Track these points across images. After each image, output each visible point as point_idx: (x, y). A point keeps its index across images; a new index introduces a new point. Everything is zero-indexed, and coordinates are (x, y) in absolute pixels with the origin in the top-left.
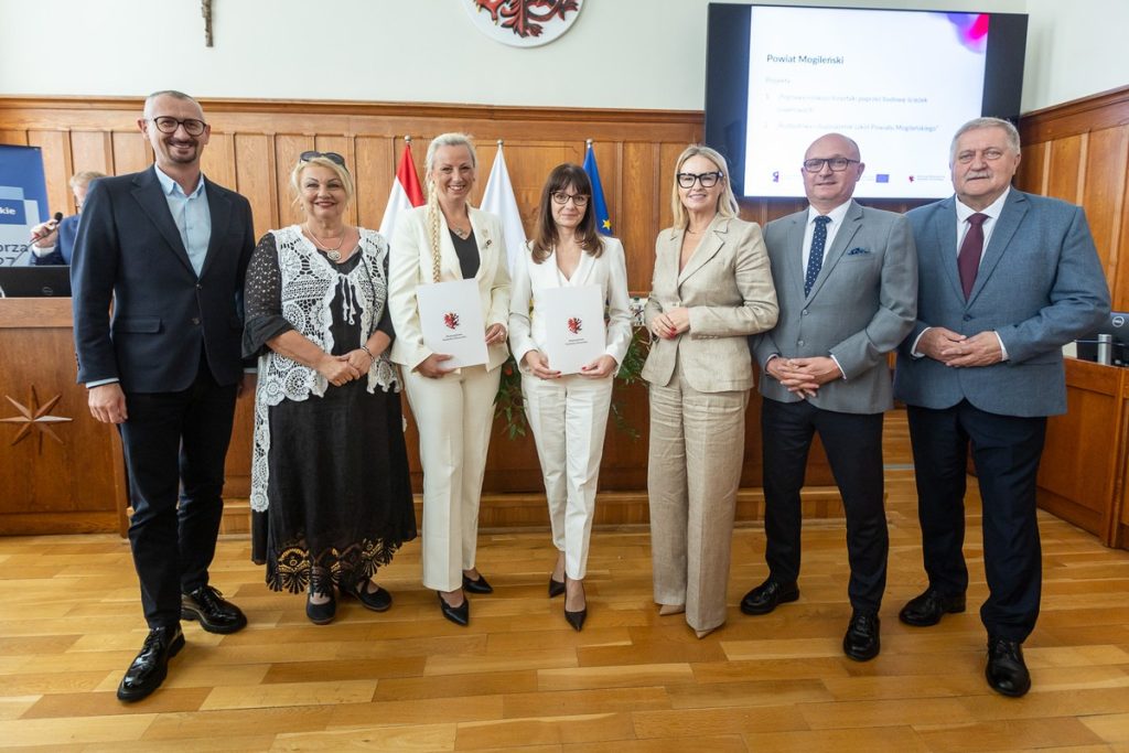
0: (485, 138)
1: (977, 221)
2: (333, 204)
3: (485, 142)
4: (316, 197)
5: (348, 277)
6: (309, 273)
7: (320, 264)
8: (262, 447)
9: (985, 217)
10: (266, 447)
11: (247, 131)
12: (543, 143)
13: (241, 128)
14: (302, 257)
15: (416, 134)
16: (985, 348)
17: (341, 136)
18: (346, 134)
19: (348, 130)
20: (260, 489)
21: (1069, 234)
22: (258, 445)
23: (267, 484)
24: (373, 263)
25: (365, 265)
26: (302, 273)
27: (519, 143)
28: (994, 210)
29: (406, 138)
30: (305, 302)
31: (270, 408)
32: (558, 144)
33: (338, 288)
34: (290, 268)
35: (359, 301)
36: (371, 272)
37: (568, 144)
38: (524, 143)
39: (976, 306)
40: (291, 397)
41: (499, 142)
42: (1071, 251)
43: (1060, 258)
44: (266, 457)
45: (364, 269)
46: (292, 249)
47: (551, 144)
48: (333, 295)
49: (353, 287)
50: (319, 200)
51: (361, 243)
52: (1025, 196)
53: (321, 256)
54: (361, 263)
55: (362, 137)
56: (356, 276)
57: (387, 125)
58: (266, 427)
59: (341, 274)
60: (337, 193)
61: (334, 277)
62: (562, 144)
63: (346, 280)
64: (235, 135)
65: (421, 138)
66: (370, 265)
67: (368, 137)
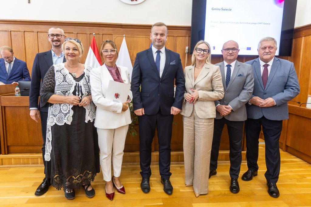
0: (119, 34)
1: (266, 66)
2: (74, 56)
3: (119, 36)
4: (69, 53)
5: (79, 83)
6: (65, 81)
7: (70, 78)
8: (49, 139)
9: (268, 65)
10: (51, 140)
11: (42, 31)
12: (138, 36)
13: (39, 30)
14: (64, 75)
15: (97, 33)
16: (270, 102)
17: (72, 33)
18: (74, 32)
19: (75, 31)
20: (48, 153)
21: (291, 70)
22: (48, 139)
23: (51, 152)
24: (89, 78)
25: (86, 79)
26: (63, 81)
27: (130, 36)
28: (270, 63)
29: (94, 34)
30: (64, 92)
31: (52, 127)
32: (143, 36)
33: (75, 87)
34: (59, 79)
35: (83, 91)
36: (87, 81)
37: (147, 36)
38: (132, 36)
39: (267, 90)
40: (58, 124)
41: (124, 35)
42: (291, 75)
43: (289, 77)
44: (50, 142)
45: (85, 80)
46: (61, 72)
47: (141, 36)
48: (74, 89)
49: (81, 86)
50: (69, 54)
51: (85, 71)
52: (278, 59)
53: (70, 75)
54: (84, 78)
55: (79, 33)
56: (82, 83)
57: (87, 29)
58: (50, 132)
59: (77, 82)
60: (76, 52)
61: (74, 83)
62: (145, 36)
63: (78, 84)
64: (37, 32)
65: (99, 34)
66: (87, 79)
67: (81, 33)
